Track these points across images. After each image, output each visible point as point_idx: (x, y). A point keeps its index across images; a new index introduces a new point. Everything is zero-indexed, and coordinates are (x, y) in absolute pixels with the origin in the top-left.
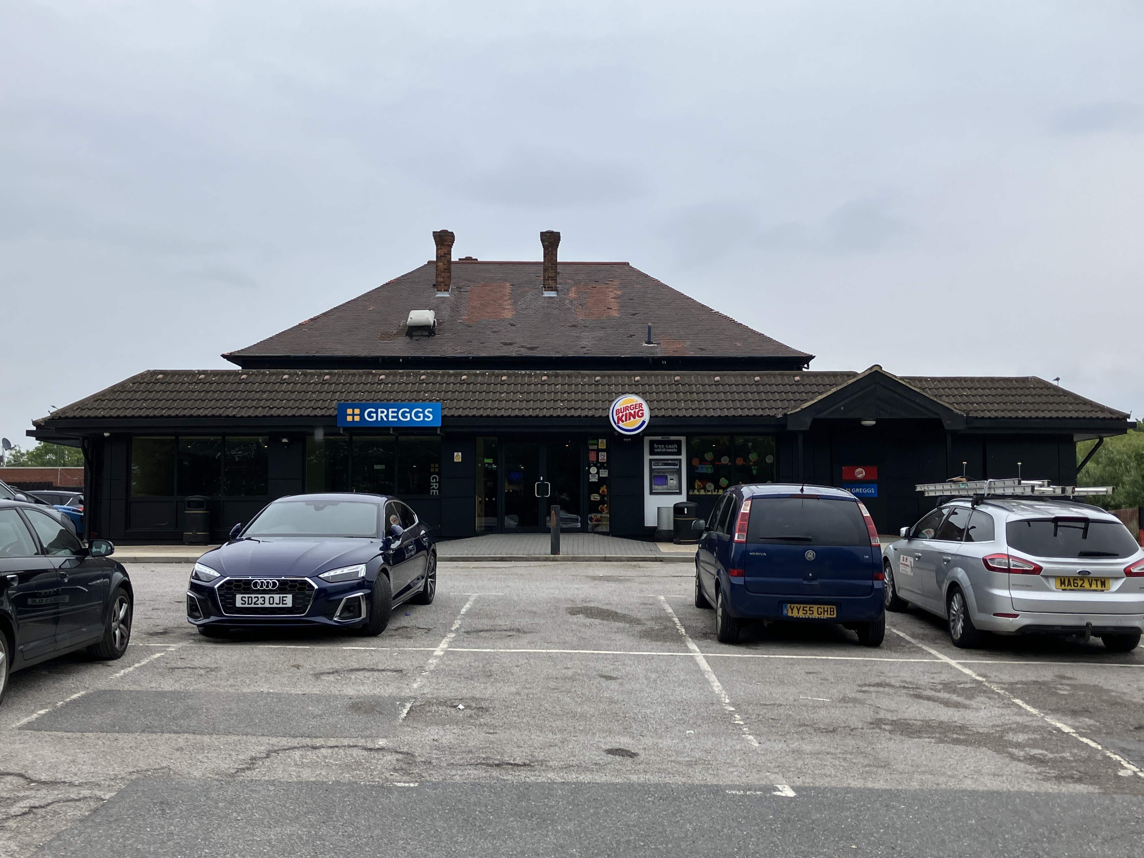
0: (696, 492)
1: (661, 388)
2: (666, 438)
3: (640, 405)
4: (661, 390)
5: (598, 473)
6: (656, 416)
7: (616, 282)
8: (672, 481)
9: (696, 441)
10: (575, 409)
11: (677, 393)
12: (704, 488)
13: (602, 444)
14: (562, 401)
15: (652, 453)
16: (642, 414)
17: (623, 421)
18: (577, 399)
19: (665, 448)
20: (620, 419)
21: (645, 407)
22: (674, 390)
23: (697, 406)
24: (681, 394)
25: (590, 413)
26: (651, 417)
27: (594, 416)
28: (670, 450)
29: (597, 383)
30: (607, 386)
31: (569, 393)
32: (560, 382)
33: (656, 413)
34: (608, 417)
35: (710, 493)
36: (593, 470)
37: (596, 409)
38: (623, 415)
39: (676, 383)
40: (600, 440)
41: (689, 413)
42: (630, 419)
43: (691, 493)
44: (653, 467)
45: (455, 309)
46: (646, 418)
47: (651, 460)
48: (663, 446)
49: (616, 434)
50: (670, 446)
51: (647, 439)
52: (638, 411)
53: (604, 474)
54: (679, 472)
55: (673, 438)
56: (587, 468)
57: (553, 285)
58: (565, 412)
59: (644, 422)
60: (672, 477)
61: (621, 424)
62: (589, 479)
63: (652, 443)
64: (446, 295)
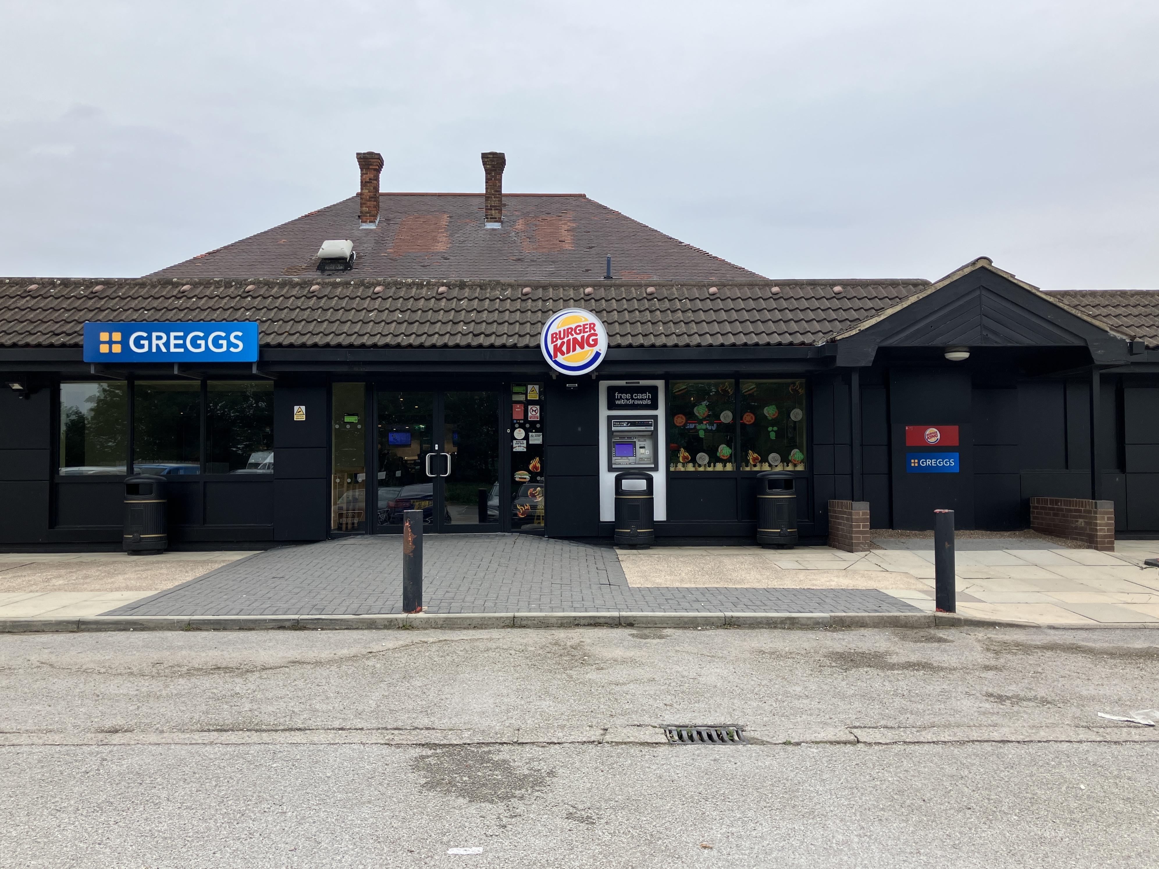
0: (680, 468)
1: (625, 304)
2: (633, 383)
3: (592, 326)
4: (625, 307)
5: (526, 438)
6: (619, 346)
7: (571, 215)
8: (642, 451)
9: (681, 386)
10: (487, 336)
11: (650, 312)
12: (693, 461)
13: (533, 392)
14: (466, 323)
15: (611, 406)
16: (596, 341)
17: (563, 354)
18: (490, 321)
19: (632, 399)
20: (558, 350)
21: (601, 331)
22: (647, 306)
23: (685, 330)
24: (658, 312)
25: (511, 341)
26: (609, 347)
27: (516, 344)
28: (640, 402)
29: (524, 298)
30: (540, 303)
31: (479, 312)
32: (466, 295)
33: (618, 340)
34: (538, 346)
35: (702, 469)
36: (520, 434)
37: (520, 336)
38: (563, 343)
39: (649, 297)
40: (530, 387)
41: (672, 341)
42: (574, 350)
43: (672, 469)
44: (613, 429)
45: (380, 240)
46: (602, 347)
47: (610, 418)
48: (628, 396)
49: (554, 377)
50: (640, 396)
51: (603, 385)
52: (589, 337)
53: (536, 439)
54: (654, 436)
55: (643, 383)
56: (509, 431)
57: (497, 215)
58: (469, 339)
59: (598, 355)
60: (642, 444)
61: (560, 358)
62: (512, 447)
63: (611, 390)
64: (372, 226)
